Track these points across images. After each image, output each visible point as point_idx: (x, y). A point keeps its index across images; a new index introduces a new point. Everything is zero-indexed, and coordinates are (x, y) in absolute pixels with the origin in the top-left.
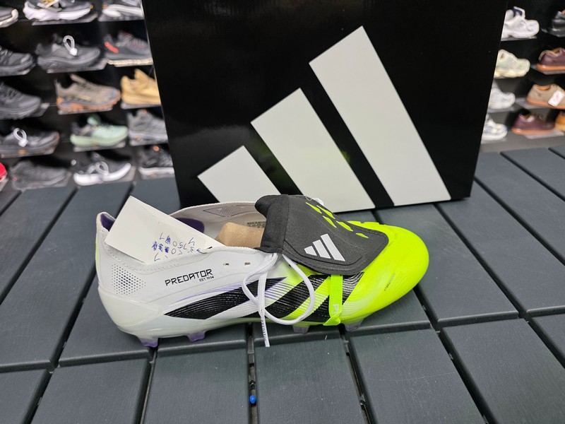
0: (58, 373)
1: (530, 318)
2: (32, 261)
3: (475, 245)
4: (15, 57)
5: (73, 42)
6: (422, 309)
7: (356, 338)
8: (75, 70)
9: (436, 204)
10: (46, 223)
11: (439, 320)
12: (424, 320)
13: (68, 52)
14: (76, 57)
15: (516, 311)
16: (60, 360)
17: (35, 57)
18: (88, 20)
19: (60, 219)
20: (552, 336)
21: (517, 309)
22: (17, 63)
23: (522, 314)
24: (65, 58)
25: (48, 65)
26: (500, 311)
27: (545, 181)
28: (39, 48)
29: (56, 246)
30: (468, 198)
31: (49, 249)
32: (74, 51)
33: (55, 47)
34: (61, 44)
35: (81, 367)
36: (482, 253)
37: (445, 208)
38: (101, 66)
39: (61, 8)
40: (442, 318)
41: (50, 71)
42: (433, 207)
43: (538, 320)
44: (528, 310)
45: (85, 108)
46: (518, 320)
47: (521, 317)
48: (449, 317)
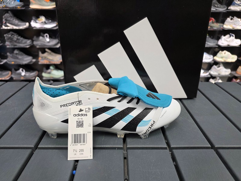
1: (216, 150)
3: (195, 117)
4: (25, 40)
5: (48, 36)
6: (164, 141)
7: (130, 150)
8: (47, 47)
9: (180, 99)
10: (11, 94)
11: (172, 146)
12: (164, 145)
13: (46, 40)
14: (49, 42)
15: (210, 146)
17: (33, 41)
18: (55, 28)
20: (226, 159)
22: (26, 43)
23: (213, 147)
24: (44, 42)
25: (37, 45)
26: (202, 145)
27: (233, 94)
28: (35, 38)
29: (11, 103)
30: (196, 98)
31: (8, 103)
32: (48, 40)
33: (41, 38)
34: (43, 37)
36: (198, 120)
37: (185, 102)
38: (58, 46)
39: (45, 23)
41: (38, 47)
43: (221, 151)
44: (216, 146)
45: (49, 62)
46: (210, 150)
47: (212, 149)
48: (176, 145)
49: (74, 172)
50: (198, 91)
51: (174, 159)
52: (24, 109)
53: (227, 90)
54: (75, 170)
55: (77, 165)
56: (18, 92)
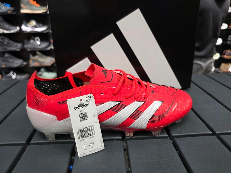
1: (218, 136)
4: (15, 44)
5: (39, 39)
7: (129, 141)
8: (37, 50)
11: (172, 135)
13: (36, 43)
14: (39, 45)
17: (23, 44)
18: (46, 32)
21: (211, 131)
22: (16, 46)
24: (35, 45)
25: (28, 48)
26: (203, 132)
28: (26, 41)
30: (190, 89)
32: (38, 43)
33: (32, 41)
34: (34, 40)
38: (49, 49)
39: (36, 27)
40: (174, 134)
41: (29, 50)
44: (217, 133)
45: (40, 64)
47: (213, 135)
48: (177, 134)
49: (71, 167)
50: (192, 83)
52: (15, 105)
53: (219, 80)
54: (72, 165)
55: (74, 159)
56: (9, 90)
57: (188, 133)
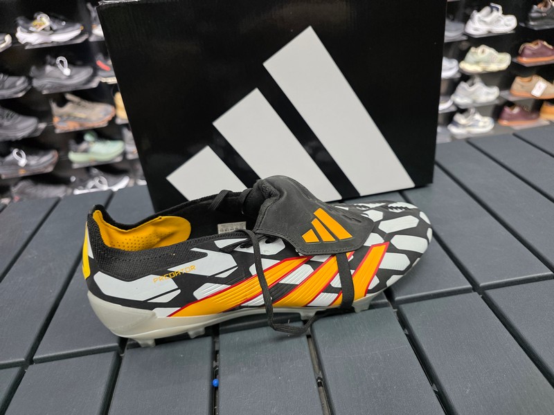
0: (31, 370)
1: (482, 292)
2: (13, 269)
4: (10, 80)
5: (66, 62)
8: (69, 89)
9: (401, 192)
10: (28, 232)
11: (397, 299)
12: (383, 300)
13: (62, 73)
14: (70, 77)
15: (469, 286)
16: (34, 357)
17: (30, 79)
18: (79, 41)
19: (42, 228)
20: (502, 307)
21: (471, 283)
22: (13, 86)
23: (475, 287)
24: (59, 78)
25: (43, 87)
26: (455, 286)
27: (506, 163)
28: (33, 71)
29: (36, 254)
30: (431, 185)
31: (30, 256)
32: (67, 71)
33: (49, 68)
34: (54, 65)
35: (53, 363)
37: (410, 195)
38: (94, 84)
39: (52, 30)
40: (399, 296)
41: (45, 92)
42: (398, 195)
43: (490, 293)
44: (481, 285)
45: (81, 125)
46: (471, 294)
47: (475, 291)
48: (405, 295)
50: (436, 168)
51: (404, 323)
54: (217, 378)
55: (217, 367)
57: (427, 291)
